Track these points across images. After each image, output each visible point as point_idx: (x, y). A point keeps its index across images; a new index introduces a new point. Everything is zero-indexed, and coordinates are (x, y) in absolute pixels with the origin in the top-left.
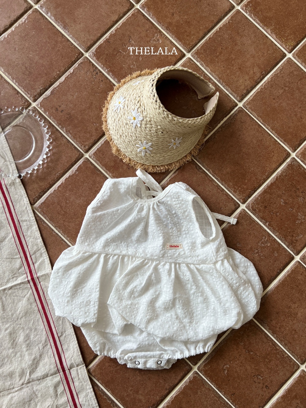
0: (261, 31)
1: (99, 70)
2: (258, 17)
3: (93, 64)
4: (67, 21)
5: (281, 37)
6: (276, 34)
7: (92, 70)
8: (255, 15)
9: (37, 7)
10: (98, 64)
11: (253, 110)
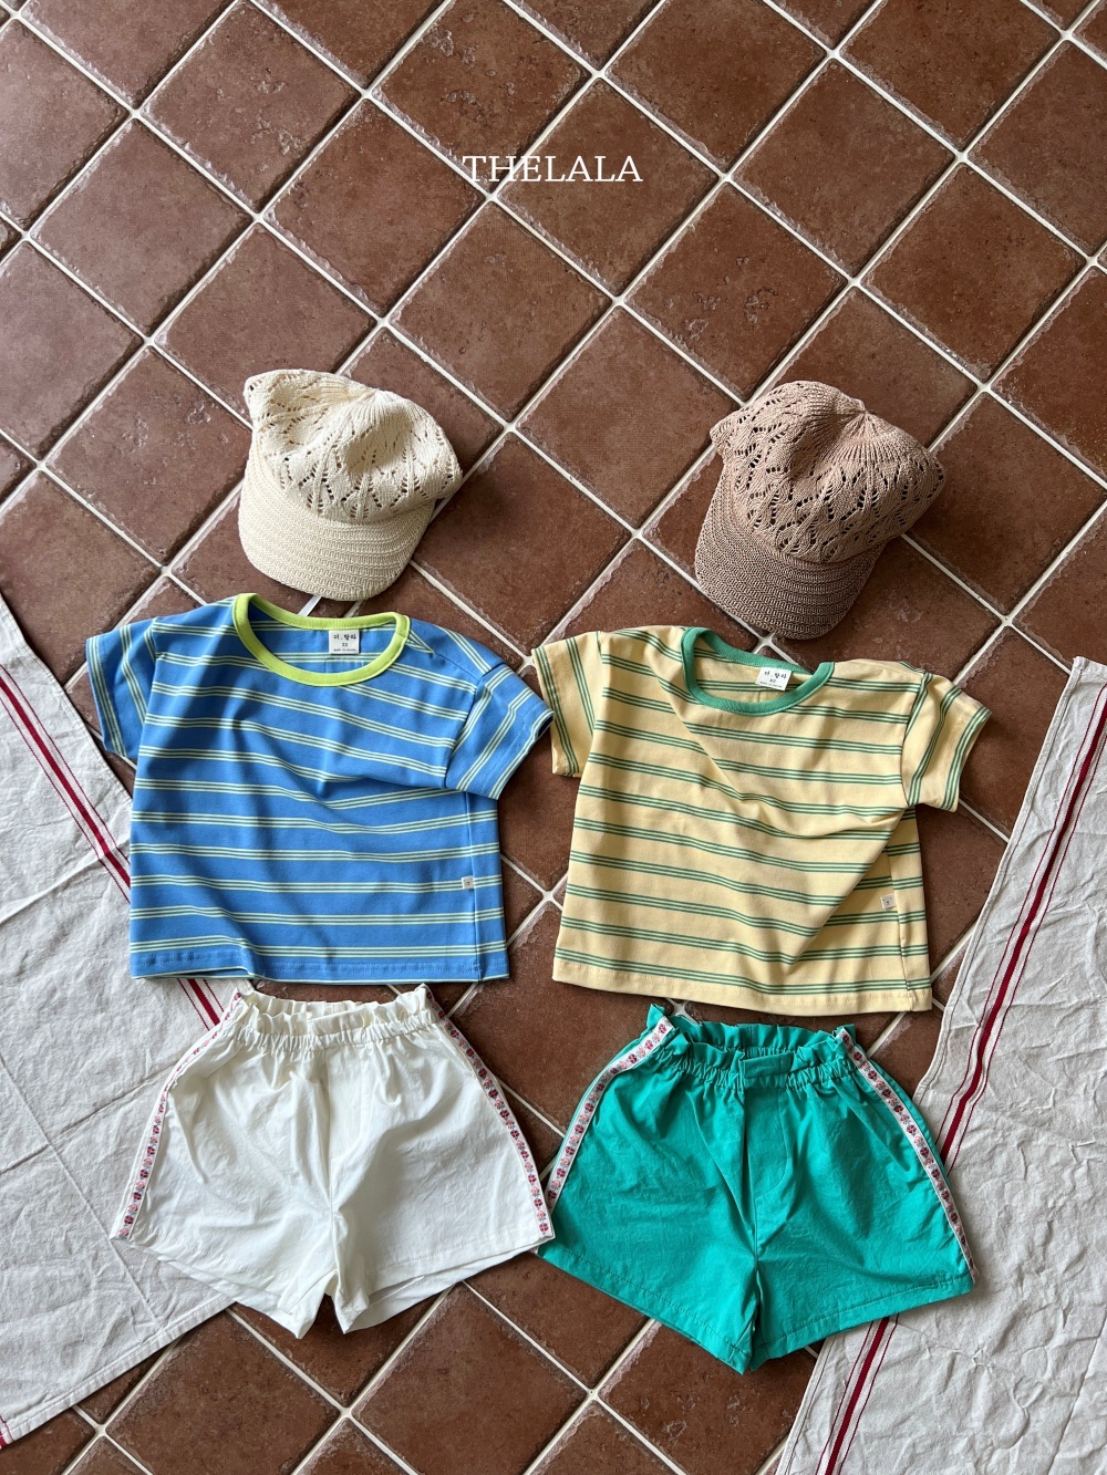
0: (1044, 441)
1: (671, 568)
2: (1035, 409)
3: (656, 556)
4: (588, 460)
5: (1093, 453)
6: (1079, 445)
7: (655, 571)
8: (1027, 405)
9: (511, 428)
10: (668, 556)
11: (1039, 632)
